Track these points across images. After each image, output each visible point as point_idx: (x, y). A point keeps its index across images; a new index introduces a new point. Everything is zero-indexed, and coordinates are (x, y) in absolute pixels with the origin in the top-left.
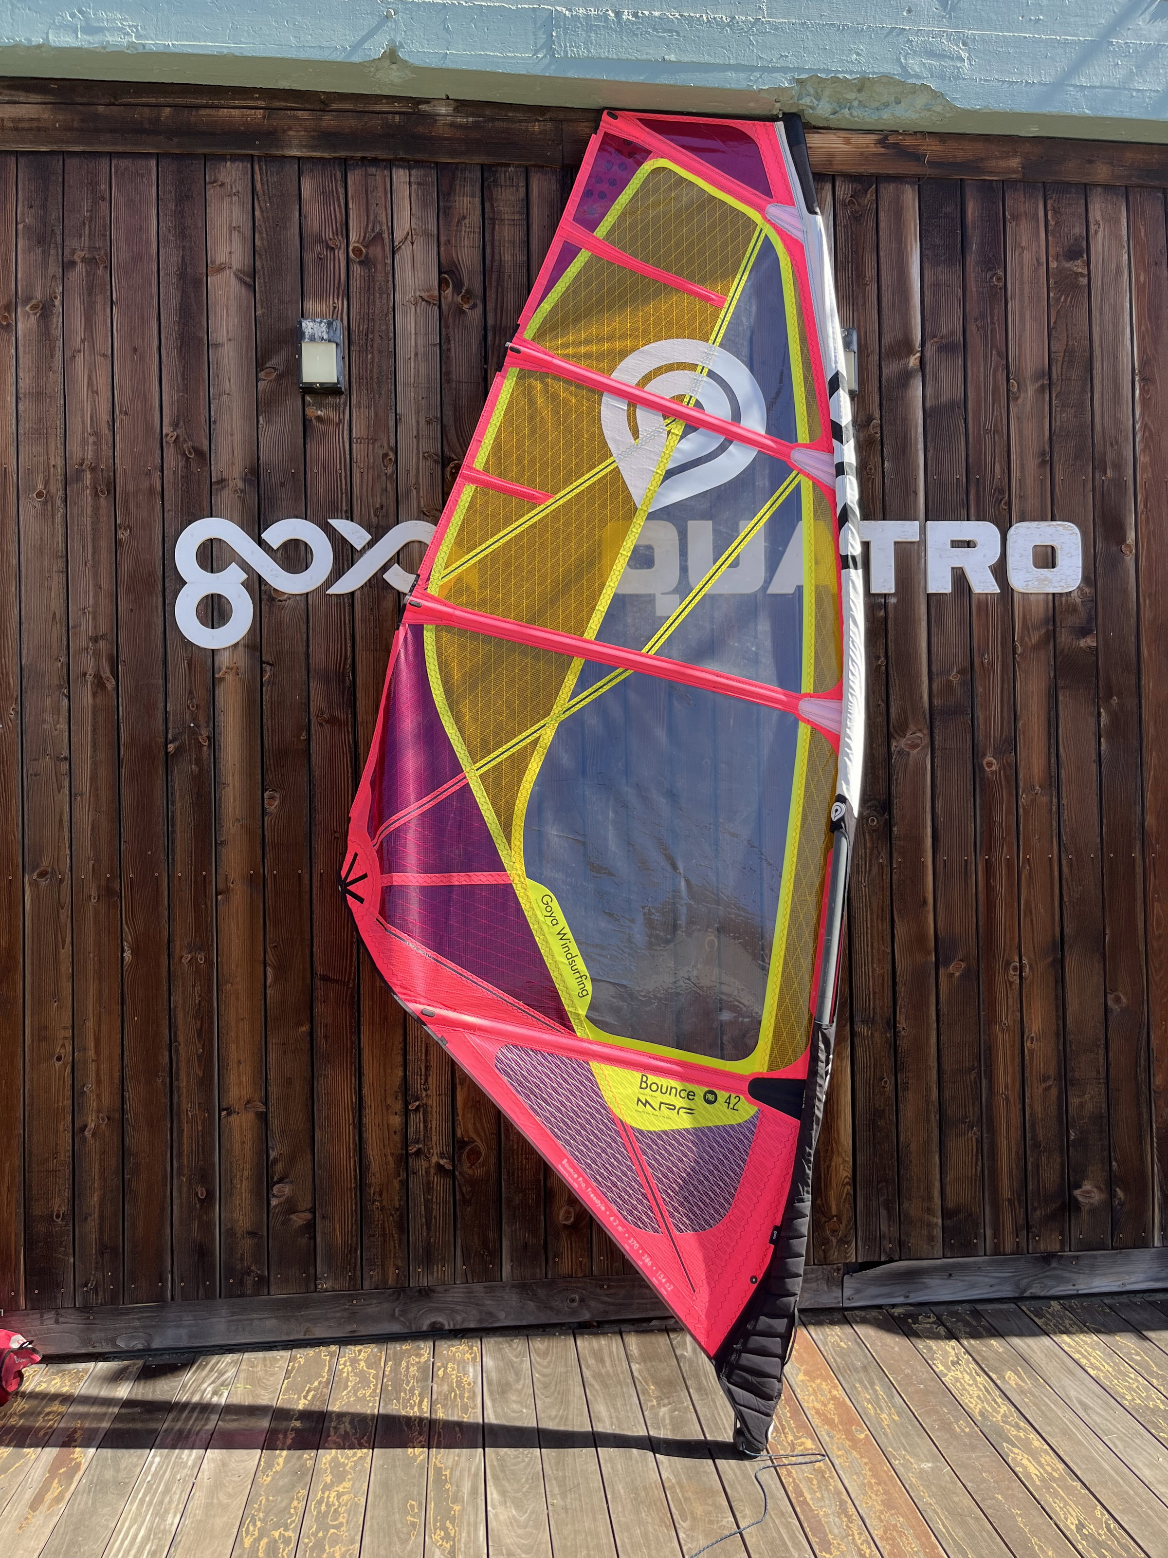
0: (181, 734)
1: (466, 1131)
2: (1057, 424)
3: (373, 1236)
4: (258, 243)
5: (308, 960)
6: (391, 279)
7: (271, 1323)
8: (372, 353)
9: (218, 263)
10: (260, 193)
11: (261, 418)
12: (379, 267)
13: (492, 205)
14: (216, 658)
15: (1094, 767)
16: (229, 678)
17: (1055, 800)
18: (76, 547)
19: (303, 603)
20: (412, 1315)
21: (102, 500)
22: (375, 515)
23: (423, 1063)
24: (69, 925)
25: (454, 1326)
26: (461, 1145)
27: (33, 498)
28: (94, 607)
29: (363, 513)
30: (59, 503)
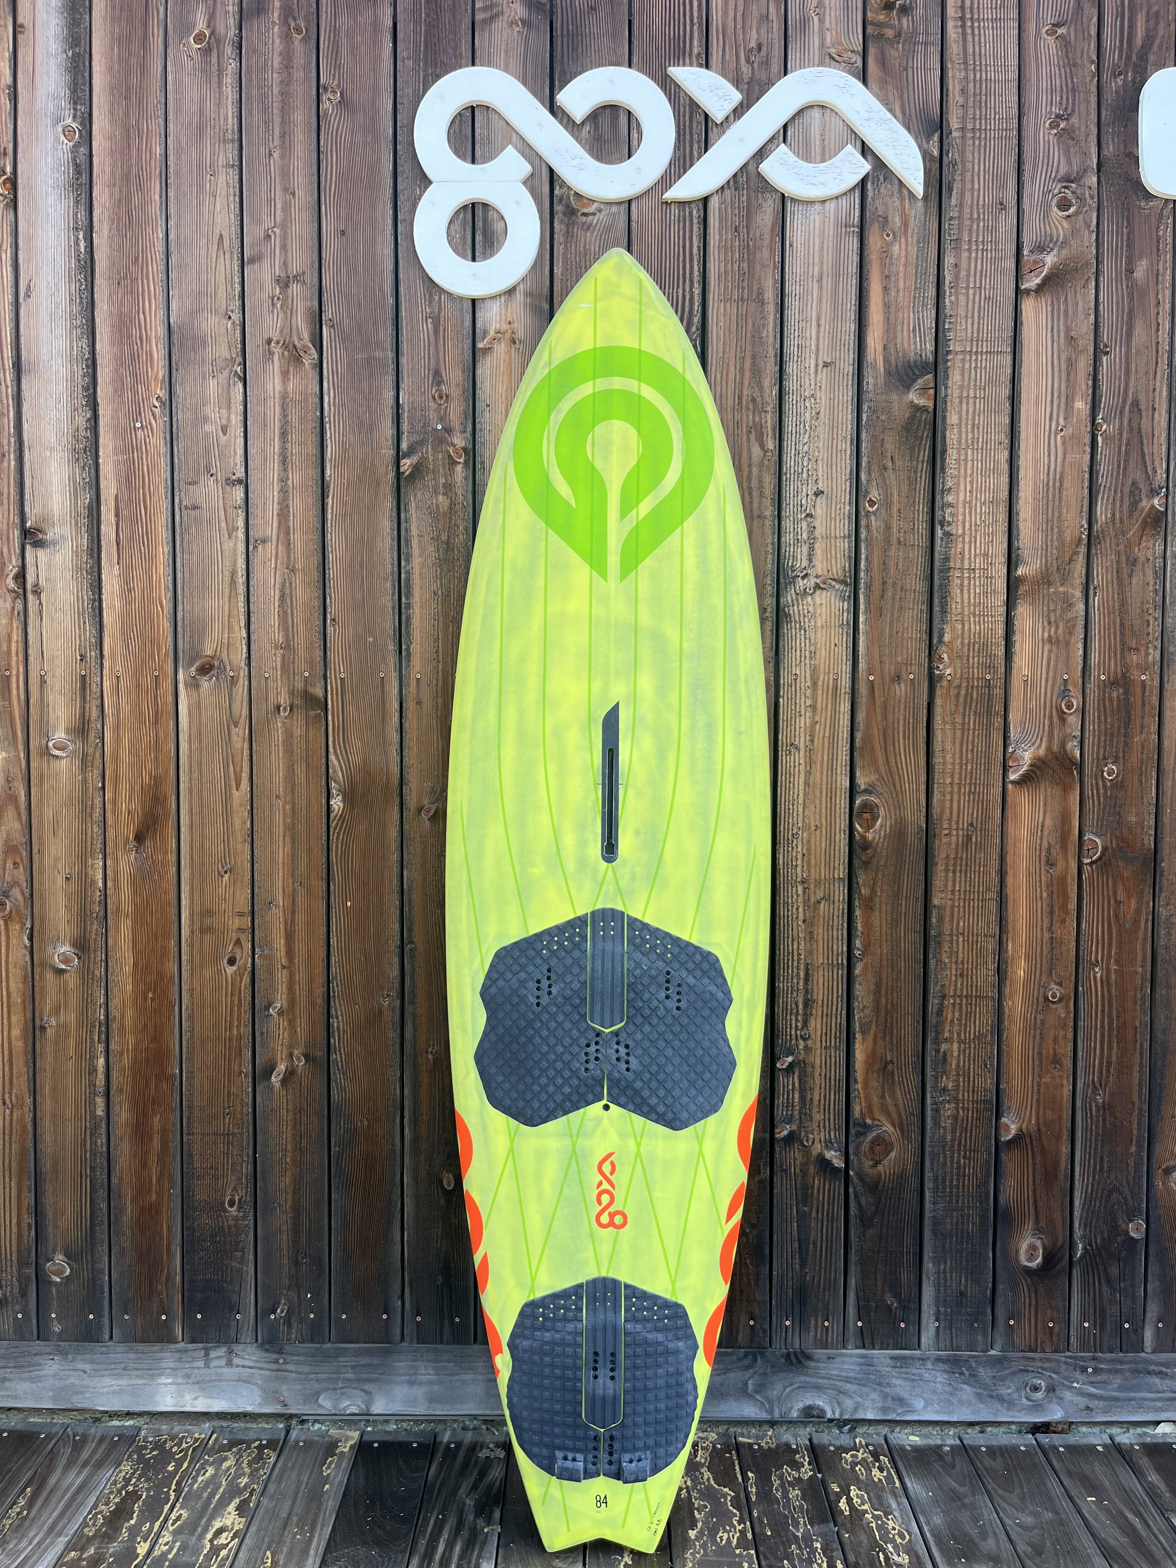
0: (421, 442)
1: (870, 1109)
14: (479, 314)
16: (499, 347)
18: (255, 125)
19: (623, 218)
20: (774, 1393)
21: (296, 43)
22: (748, 61)
23: (801, 995)
24: (246, 753)
25: (841, 1415)
26: (860, 1129)
27: (189, 43)
28: (284, 226)
29: (727, 57)
30: (229, 50)
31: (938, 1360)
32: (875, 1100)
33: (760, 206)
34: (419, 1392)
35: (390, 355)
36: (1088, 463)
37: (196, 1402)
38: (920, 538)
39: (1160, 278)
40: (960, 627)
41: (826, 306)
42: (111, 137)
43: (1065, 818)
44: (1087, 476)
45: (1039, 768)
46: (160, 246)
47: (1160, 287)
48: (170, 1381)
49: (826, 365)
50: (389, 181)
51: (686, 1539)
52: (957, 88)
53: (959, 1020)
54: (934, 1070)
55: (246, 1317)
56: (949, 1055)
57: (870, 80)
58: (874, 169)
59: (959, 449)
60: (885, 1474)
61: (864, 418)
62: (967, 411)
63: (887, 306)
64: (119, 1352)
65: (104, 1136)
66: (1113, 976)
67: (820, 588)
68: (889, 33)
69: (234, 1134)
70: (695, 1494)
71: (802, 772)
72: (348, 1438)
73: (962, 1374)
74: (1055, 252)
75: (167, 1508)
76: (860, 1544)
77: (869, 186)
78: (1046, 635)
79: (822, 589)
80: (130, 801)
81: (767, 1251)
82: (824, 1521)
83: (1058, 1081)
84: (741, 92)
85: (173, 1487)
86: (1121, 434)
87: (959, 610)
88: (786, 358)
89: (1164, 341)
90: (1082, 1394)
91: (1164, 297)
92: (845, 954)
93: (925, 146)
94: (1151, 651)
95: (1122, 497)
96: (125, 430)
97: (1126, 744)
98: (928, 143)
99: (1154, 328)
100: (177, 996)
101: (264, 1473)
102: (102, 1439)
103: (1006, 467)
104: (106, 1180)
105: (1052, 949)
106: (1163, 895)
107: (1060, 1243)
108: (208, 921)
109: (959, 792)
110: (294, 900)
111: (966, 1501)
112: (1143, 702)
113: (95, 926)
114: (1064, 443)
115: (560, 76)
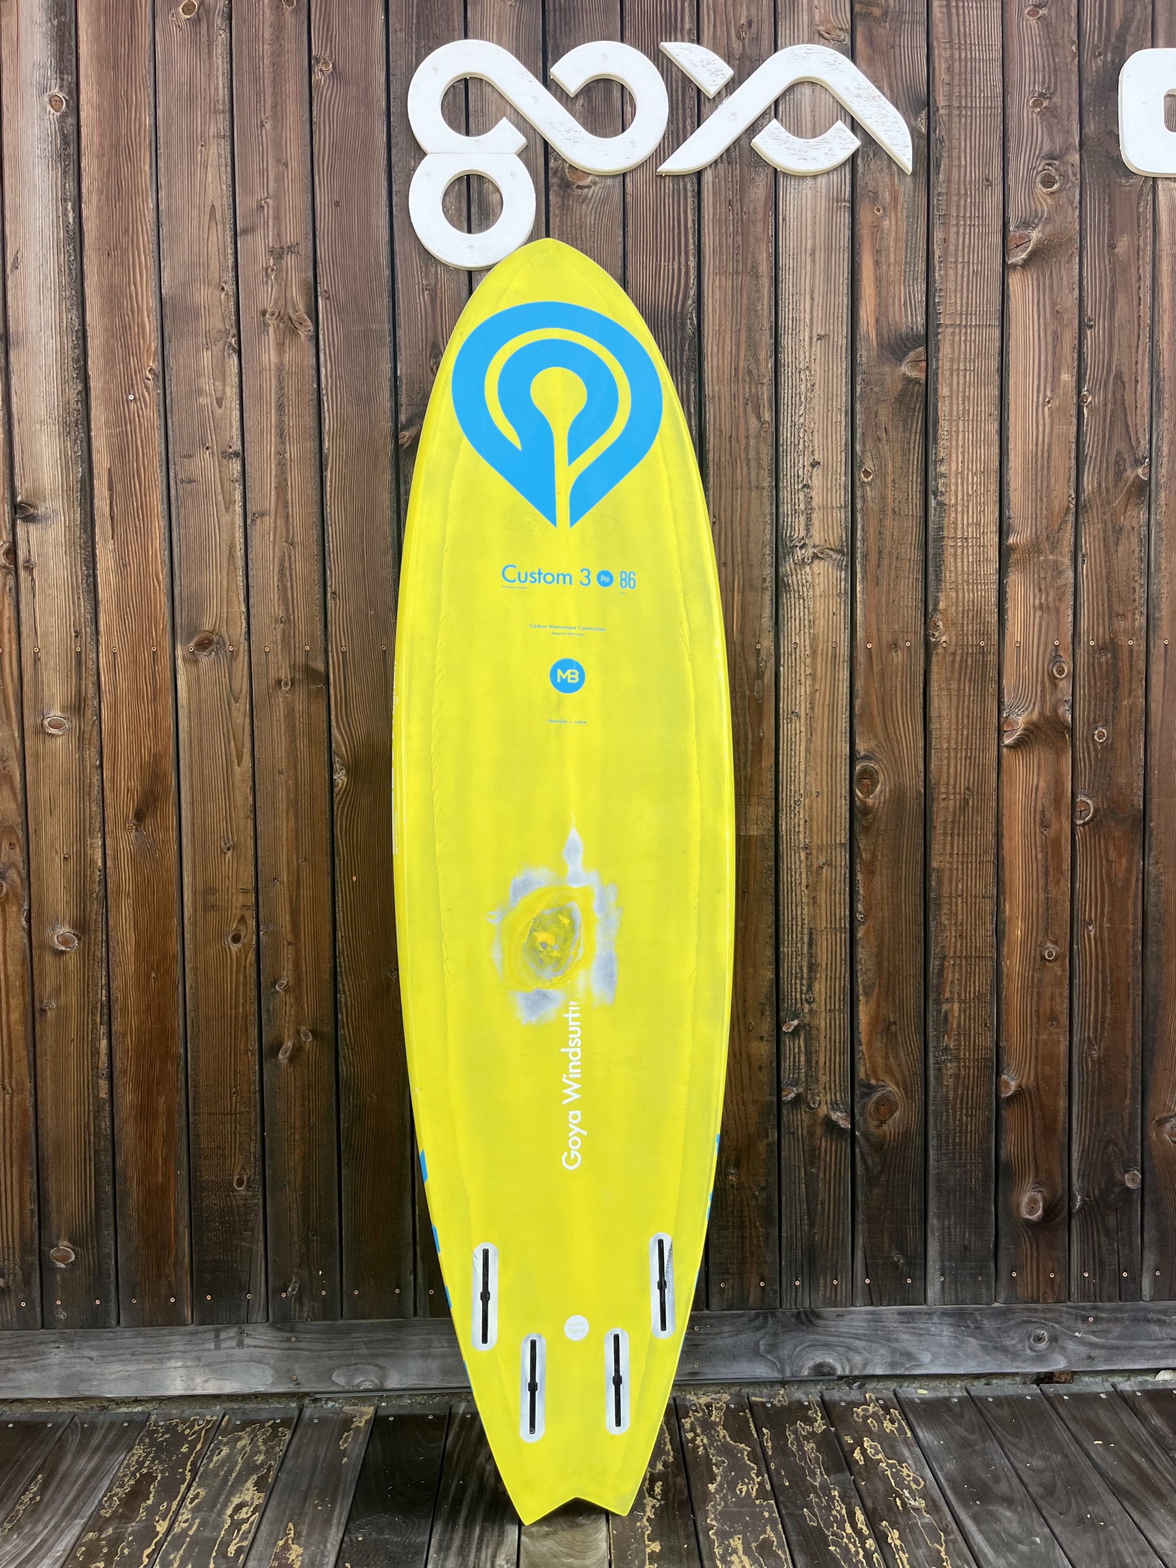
0: (420, 415)
1: (874, 1070)
14: (474, 284)
18: (246, 95)
19: (618, 190)
20: (785, 1352)
21: (288, 15)
22: (738, 37)
23: (806, 959)
24: (247, 728)
25: (851, 1371)
26: (865, 1090)
27: (178, 14)
28: (277, 197)
29: (718, 33)
30: (218, 21)
31: (944, 1314)
32: (879, 1059)
33: (753, 182)
34: (433, 1365)
35: (387, 327)
36: (1075, 434)
37: (208, 1385)
38: (914, 508)
39: (1141, 253)
40: (954, 595)
41: (819, 281)
42: (99, 107)
43: (1058, 781)
44: (1074, 446)
45: (1032, 732)
46: (150, 216)
47: (1141, 262)
48: (179, 1364)
49: (820, 338)
50: (383, 151)
51: (706, 1492)
52: (943, 67)
53: (959, 980)
54: (936, 1030)
55: (256, 1296)
56: (950, 1015)
57: (858, 58)
58: (864, 145)
59: (950, 421)
60: (896, 1425)
61: (858, 390)
62: (958, 383)
63: (878, 279)
64: (127, 1337)
65: (107, 1119)
66: (1106, 934)
67: (818, 557)
68: (877, 12)
69: (241, 1113)
70: (712, 1451)
71: (803, 739)
72: (362, 1414)
73: (968, 1327)
74: (1040, 227)
75: (183, 1487)
76: (877, 1491)
77: (859, 161)
78: (1037, 602)
79: (820, 558)
80: (129, 778)
81: (776, 1213)
82: (840, 1470)
83: (1055, 1037)
84: (732, 67)
85: (189, 1467)
86: (1105, 405)
87: (953, 579)
88: (781, 331)
89: (1145, 315)
90: (1082, 1342)
91: (1144, 272)
92: (848, 919)
93: (913, 123)
94: (1137, 617)
95: (1107, 467)
96: (117, 402)
97: (1115, 708)
98: (916, 119)
99: (1135, 302)
100: (180, 975)
101: (280, 1450)
102: (112, 1424)
103: (996, 438)
104: (110, 1163)
105: (1048, 909)
106: (1152, 854)
107: (1059, 1194)
108: (211, 899)
109: (956, 757)
110: (298, 876)
111: (977, 1447)
112: (1131, 667)
113: (95, 907)
114: (1051, 414)
115: (553, 50)
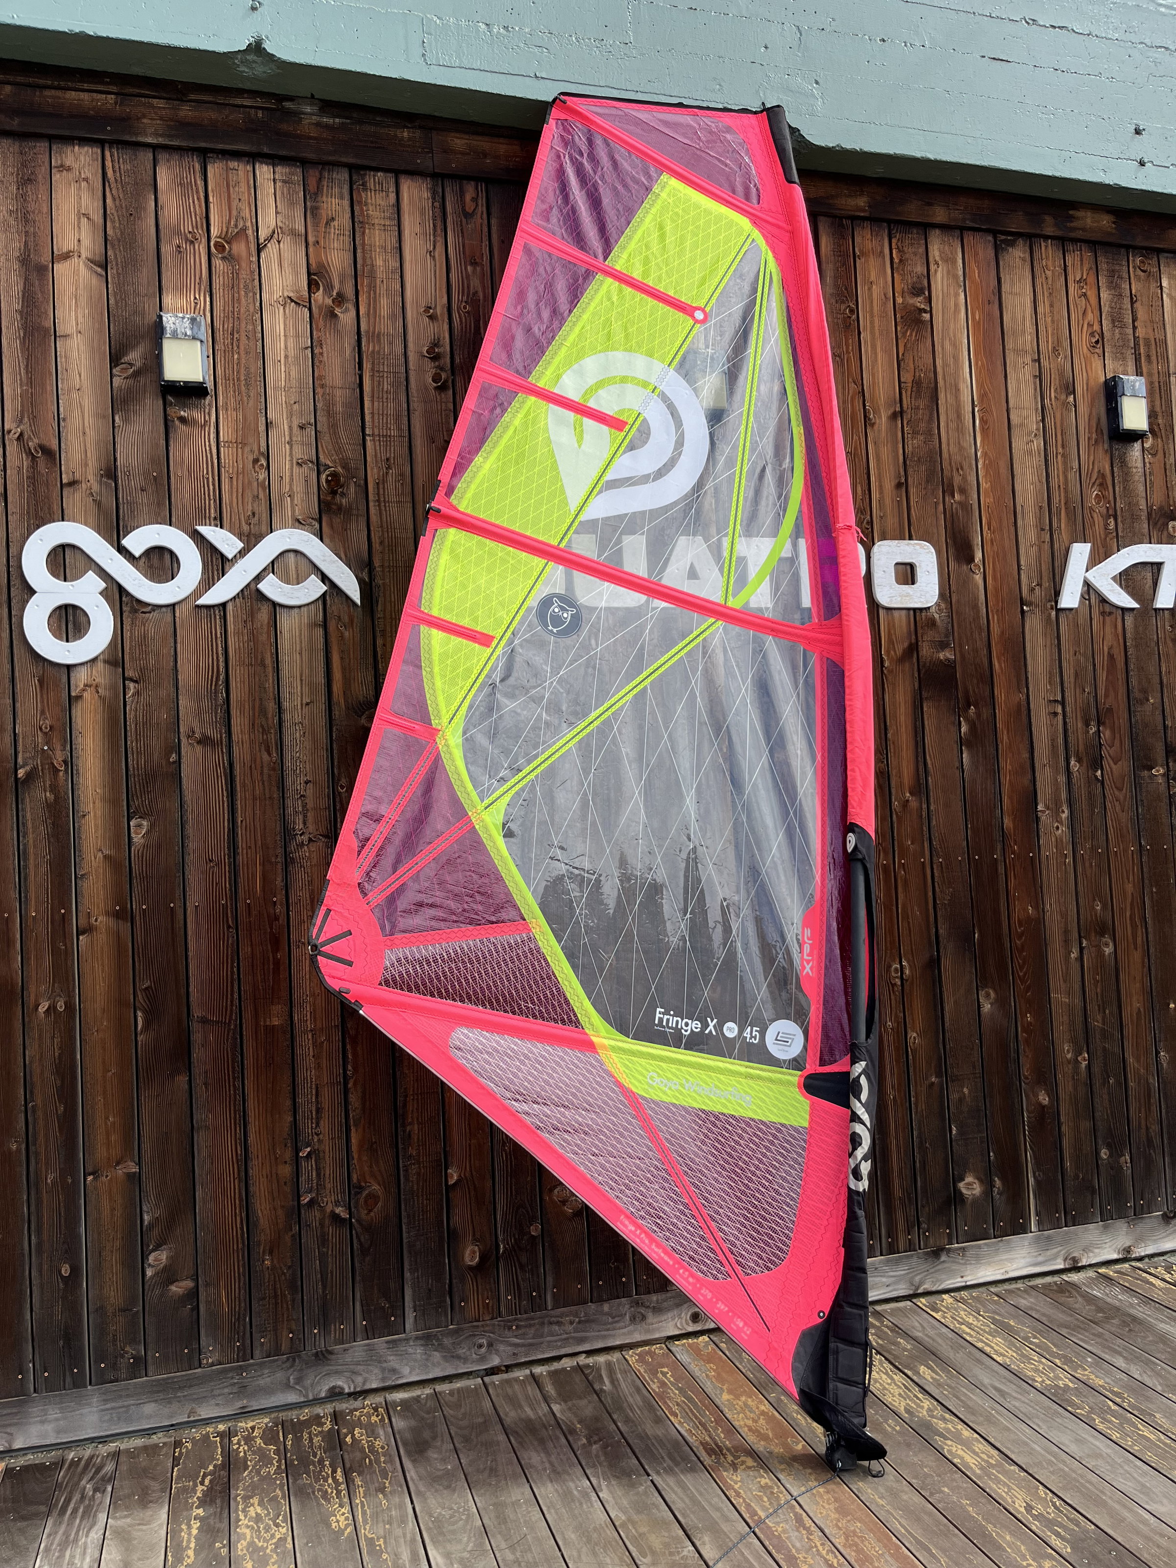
0: (33, 758)
1: (363, 1176)
2: (909, 449)
3: (264, 1299)
4: (110, 231)
5: (185, 1001)
6: (257, 277)
7: (149, 1408)
8: (238, 353)
9: (65, 250)
10: (112, 180)
11: (117, 418)
12: (244, 265)
13: (362, 210)
14: (72, 675)
15: (958, 773)
16: (87, 695)
17: (925, 806)
19: (170, 614)
20: (308, 1381)
22: (246, 524)
23: (313, 1105)
25: (355, 1389)
26: (358, 1190)
29: (234, 522)
31: (417, 1338)
33: (259, 609)
34: (49, 1427)
35: (9, 701)
41: (306, 669)
49: (307, 704)
50: (5, 590)
51: (240, 1477)
52: (378, 541)
53: (417, 1110)
54: (404, 1144)
56: (412, 1133)
57: (324, 537)
58: (330, 589)
60: (380, 1418)
61: (333, 735)
63: (343, 669)
68: (335, 508)
73: (433, 1345)
76: (355, 1458)
77: (327, 599)
79: (314, 842)
81: (299, 1283)
82: (334, 1449)
84: (243, 541)
88: (281, 700)
90: (509, 1344)
92: (342, 1076)
98: (362, 575)
107: (489, 1246)
115: (123, 529)
